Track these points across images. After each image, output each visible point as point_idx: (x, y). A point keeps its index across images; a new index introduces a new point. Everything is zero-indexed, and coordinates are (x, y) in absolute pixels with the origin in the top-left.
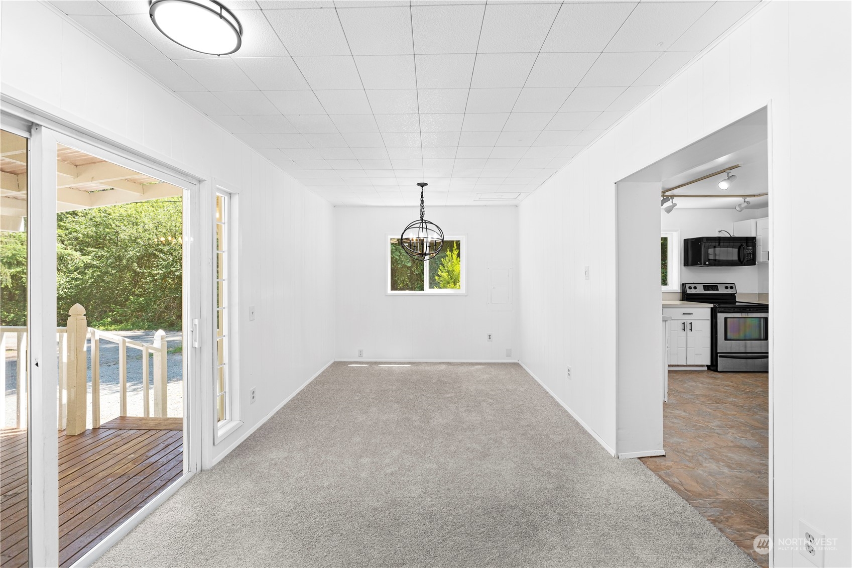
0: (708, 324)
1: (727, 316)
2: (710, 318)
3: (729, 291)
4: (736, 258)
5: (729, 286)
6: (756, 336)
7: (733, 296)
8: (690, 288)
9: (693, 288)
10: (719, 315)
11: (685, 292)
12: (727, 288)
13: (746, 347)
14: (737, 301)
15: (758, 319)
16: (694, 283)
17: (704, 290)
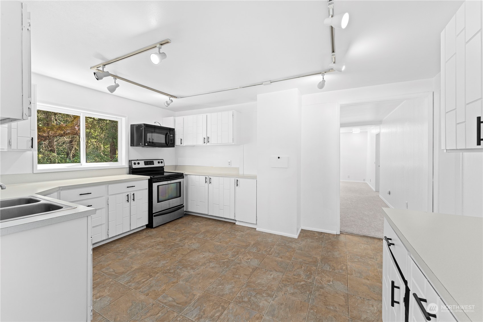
0: (146, 192)
1: (159, 185)
2: (147, 187)
3: (160, 165)
4: (163, 141)
5: (160, 161)
6: (175, 195)
7: (162, 168)
8: (135, 164)
9: (137, 164)
10: (154, 184)
11: (131, 167)
12: (159, 162)
13: (169, 204)
14: (165, 171)
15: (176, 183)
16: (138, 160)
17: (145, 165)
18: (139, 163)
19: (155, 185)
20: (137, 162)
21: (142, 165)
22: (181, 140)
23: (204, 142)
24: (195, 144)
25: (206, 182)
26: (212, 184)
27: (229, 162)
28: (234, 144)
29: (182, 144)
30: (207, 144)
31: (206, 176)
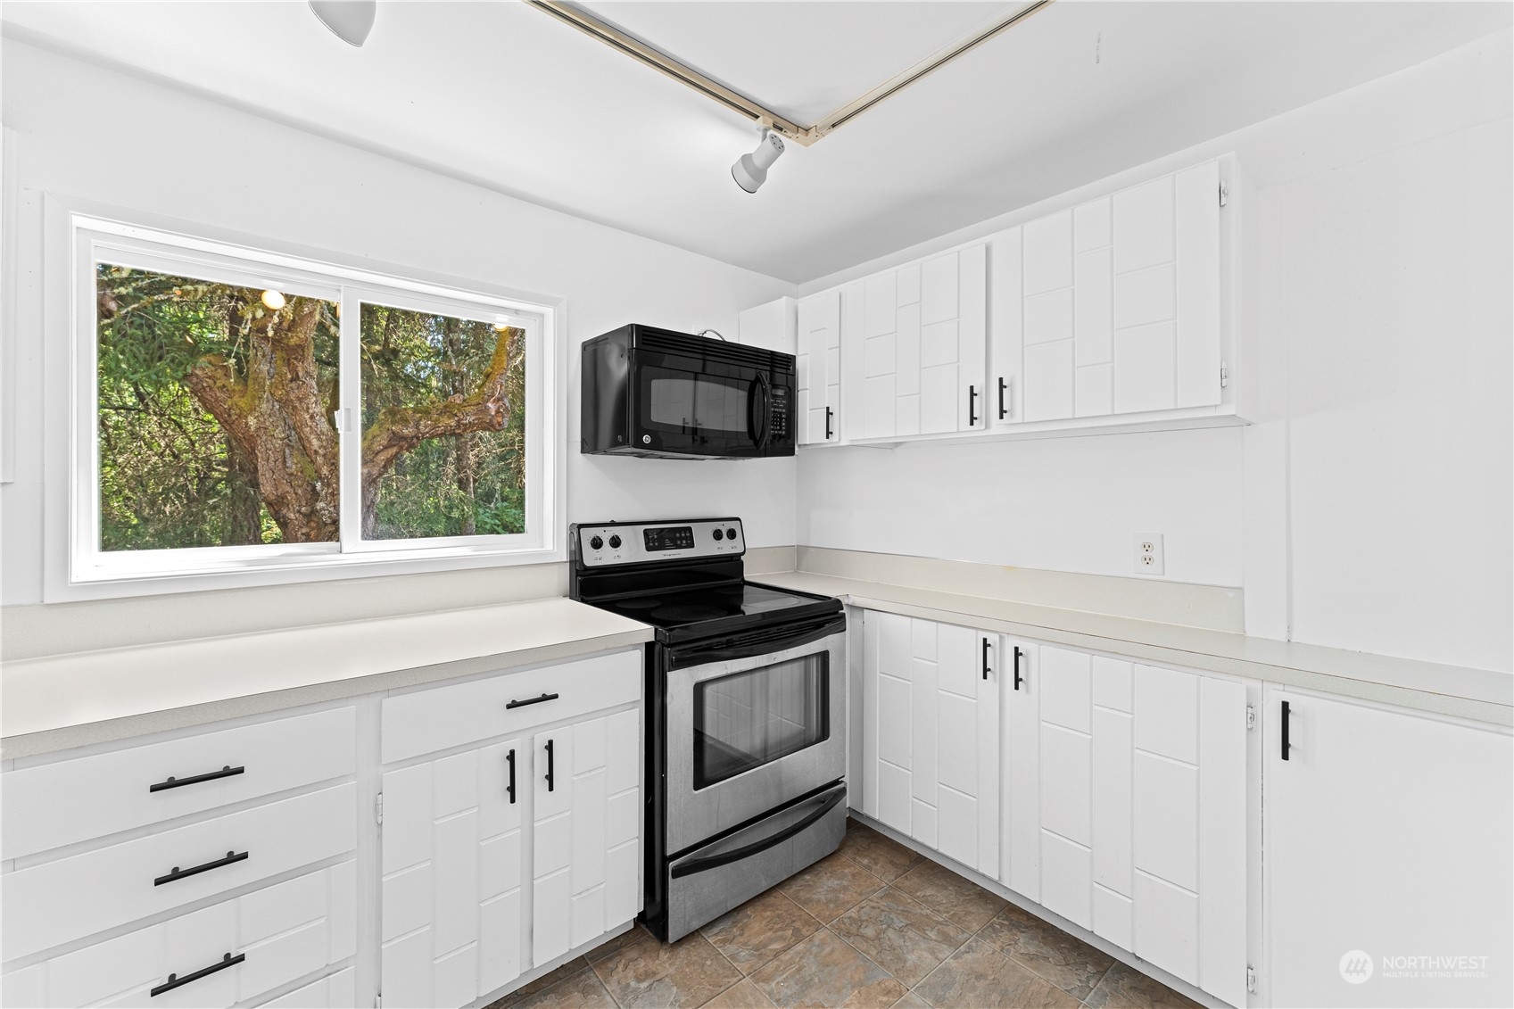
1: (704, 679)
4: (742, 424)
6: (793, 733)
7: (735, 562)
8: (597, 544)
9: (606, 544)
10: (674, 678)
11: (578, 563)
12: (718, 535)
14: (746, 579)
15: (802, 663)
16: (613, 524)
17: (649, 549)
18: (616, 542)
19: (680, 683)
20: (606, 535)
21: (633, 551)
22: (829, 413)
23: (972, 419)
24: (905, 431)
25: (986, 670)
26: (1027, 691)
27: (1147, 547)
28: (1230, 410)
29: (834, 438)
30: (987, 427)
31: (985, 635)
